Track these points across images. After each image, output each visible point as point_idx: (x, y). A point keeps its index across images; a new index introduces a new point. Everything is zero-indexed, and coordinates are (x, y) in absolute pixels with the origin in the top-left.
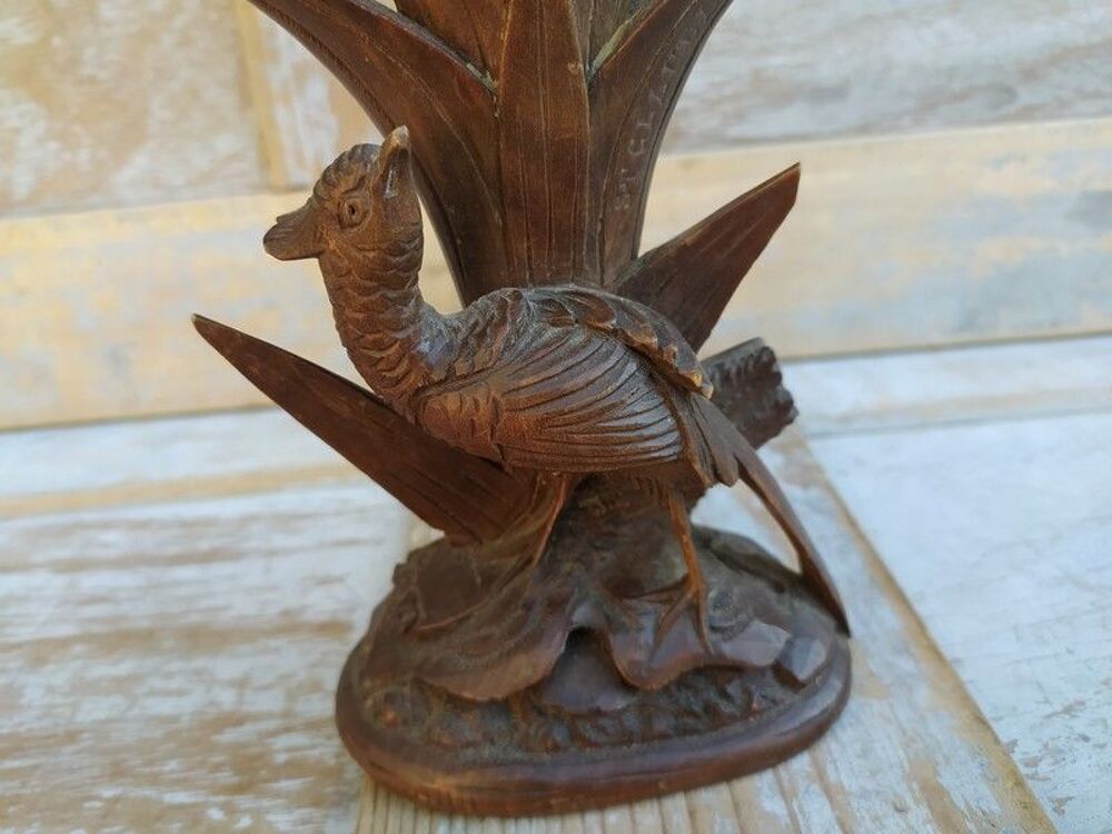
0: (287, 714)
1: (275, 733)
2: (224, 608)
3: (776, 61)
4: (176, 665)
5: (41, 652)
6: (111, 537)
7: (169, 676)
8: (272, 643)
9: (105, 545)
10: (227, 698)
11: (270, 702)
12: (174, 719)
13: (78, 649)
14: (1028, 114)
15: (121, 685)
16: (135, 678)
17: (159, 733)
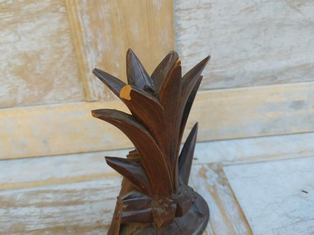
2: (82, 220)
3: (217, 70)
6: (49, 195)
9: (48, 198)
14: (280, 82)
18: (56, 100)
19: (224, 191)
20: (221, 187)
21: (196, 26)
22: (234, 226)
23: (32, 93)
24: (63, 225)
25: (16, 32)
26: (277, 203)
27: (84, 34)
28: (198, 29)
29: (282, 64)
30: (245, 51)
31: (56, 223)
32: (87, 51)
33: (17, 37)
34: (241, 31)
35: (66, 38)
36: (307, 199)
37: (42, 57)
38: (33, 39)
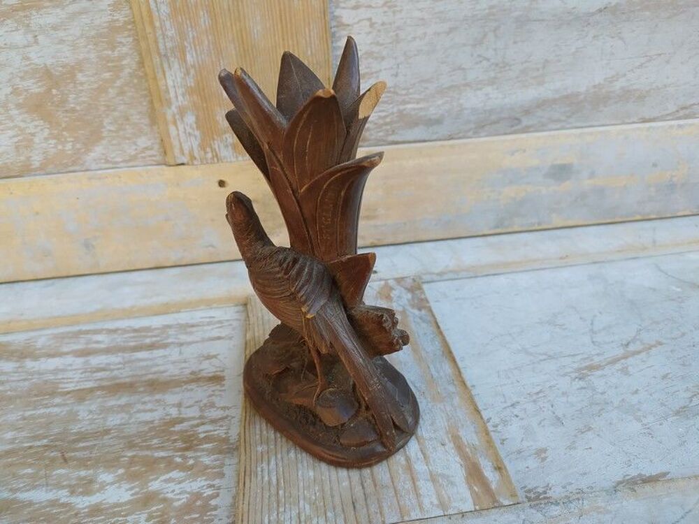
0: (201, 417)
1: (198, 425)
4: (147, 399)
5: (81, 395)
7: (144, 403)
8: (189, 387)
10: (174, 412)
11: (193, 412)
12: (152, 422)
13: (99, 393)
14: (527, 130)
15: (122, 408)
16: (128, 405)
17: (146, 428)
18: (107, 161)
19: (421, 318)
20: (416, 312)
21: (370, 19)
22: (431, 366)
23: (60, 147)
24: (127, 380)
25: (28, 26)
26: (510, 334)
27: (159, 33)
28: (372, 25)
29: (529, 94)
30: (460, 68)
31: (115, 378)
32: (166, 65)
33: (30, 37)
34: (451, 30)
35: (125, 39)
36: (564, 327)
37: (80, 77)
38: (62, 41)
